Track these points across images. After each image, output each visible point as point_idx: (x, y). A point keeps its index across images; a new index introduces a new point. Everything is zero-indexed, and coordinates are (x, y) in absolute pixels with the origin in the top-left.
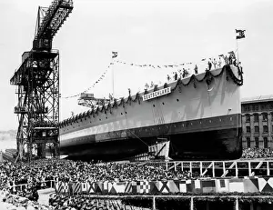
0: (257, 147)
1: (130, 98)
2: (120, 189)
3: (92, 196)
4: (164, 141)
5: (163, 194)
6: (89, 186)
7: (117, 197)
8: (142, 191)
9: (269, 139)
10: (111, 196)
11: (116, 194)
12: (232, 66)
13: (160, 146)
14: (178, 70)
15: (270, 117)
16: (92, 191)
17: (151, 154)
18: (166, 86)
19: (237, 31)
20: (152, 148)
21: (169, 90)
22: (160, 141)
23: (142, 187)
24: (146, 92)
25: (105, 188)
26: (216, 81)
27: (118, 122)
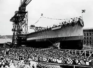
0: (88, 44)
1: (48, 29)
2: (60, 61)
3: (48, 63)
4: (58, 42)
5: (78, 65)
6: (46, 59)
7: (58, 64)
8: (69, 63)
9: (92, 41)
10: (55, 64)
11: (58, 63)
12: (80, 21)
13: (57, 44)
14: (63, 21)
15: (92, 34)
16: (47, 61)
17: (54, 46)
18: (59, 26)
19: (82, 10)
20: (54, 45)
21: (60, 27)
22: (57, 43)
23: (69, 62)
24: (53, 27)
25: (53, 61)
26: (75, 25)
27: (43, 36)
